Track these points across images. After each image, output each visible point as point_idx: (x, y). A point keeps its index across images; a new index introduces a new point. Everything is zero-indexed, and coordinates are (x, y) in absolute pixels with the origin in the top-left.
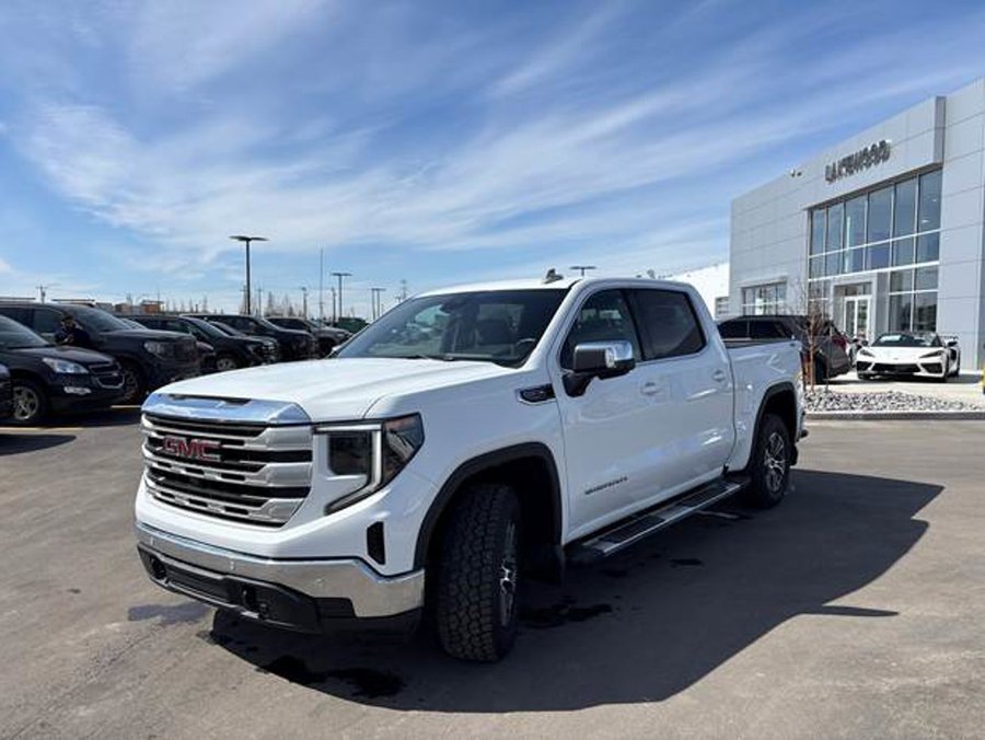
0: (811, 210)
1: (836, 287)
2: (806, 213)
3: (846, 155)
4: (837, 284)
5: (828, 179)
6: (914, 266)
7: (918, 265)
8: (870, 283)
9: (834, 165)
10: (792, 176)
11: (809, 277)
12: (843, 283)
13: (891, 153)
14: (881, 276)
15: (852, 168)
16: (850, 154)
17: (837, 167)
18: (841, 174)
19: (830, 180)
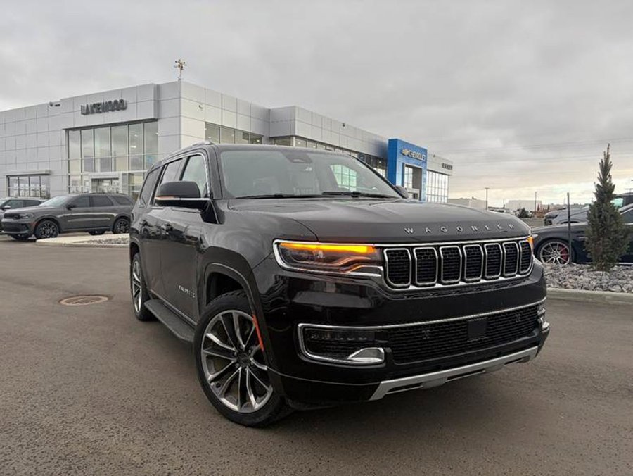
0: (67, 130)
1: (93, 180)
2: (64, 131)
4: (93, 177)
5: (82, 113)
6: (143, 171)
8: (117, 179)
9: (87, 105)
10: (51, 105)
11: (69, 172)
12: (98, 177)
13: (128, 107)
14: (124, 174)
15: (101, 110)
16: (99, 102)
17: (89, 107)
18: (93, 112)
19: (84, 114)
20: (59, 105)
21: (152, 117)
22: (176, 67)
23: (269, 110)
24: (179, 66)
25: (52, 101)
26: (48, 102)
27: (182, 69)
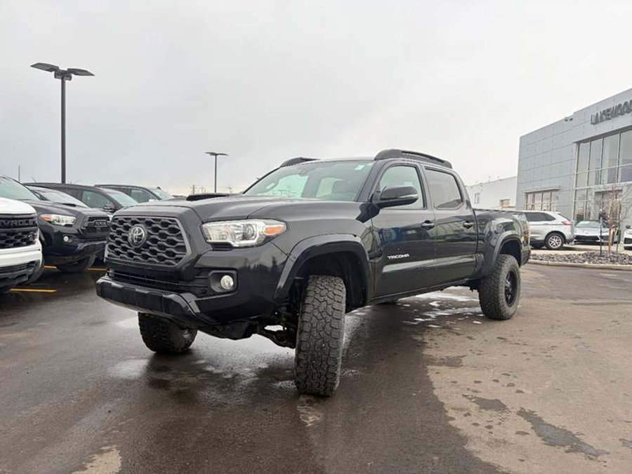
0: (579, 143)
1: (597, 193)
2: (575, 144)
5: (592, 123)
8: (621, 190)
9: (597, 114)
10: (566, 120)
11: (576, 186)
12: (604, 190)
15: (610, 116)
16: (609, 108)
17: (599, 116)
19: (594, 124)
20: (571, 119)
25: (567, 116)
26: (564, 118)
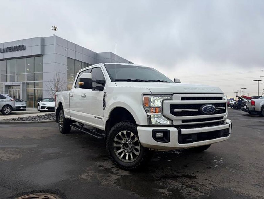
1: (5, 86)
3: (8, 47)
4: (6, 85)
5: (1, 52)
6: (34, 81)
7: (35, 81)
9: (4, 48)
12: (9, 85)
13: (26, 49)
14: (23, 83)
15: (11, 50)
17: (5, 49)
18: (7, 52)
19: (2, 53)
21: (40, 54)
22: (52, 29)
23: (97, 53)
24: (54, 29)
27: (55, 31)
